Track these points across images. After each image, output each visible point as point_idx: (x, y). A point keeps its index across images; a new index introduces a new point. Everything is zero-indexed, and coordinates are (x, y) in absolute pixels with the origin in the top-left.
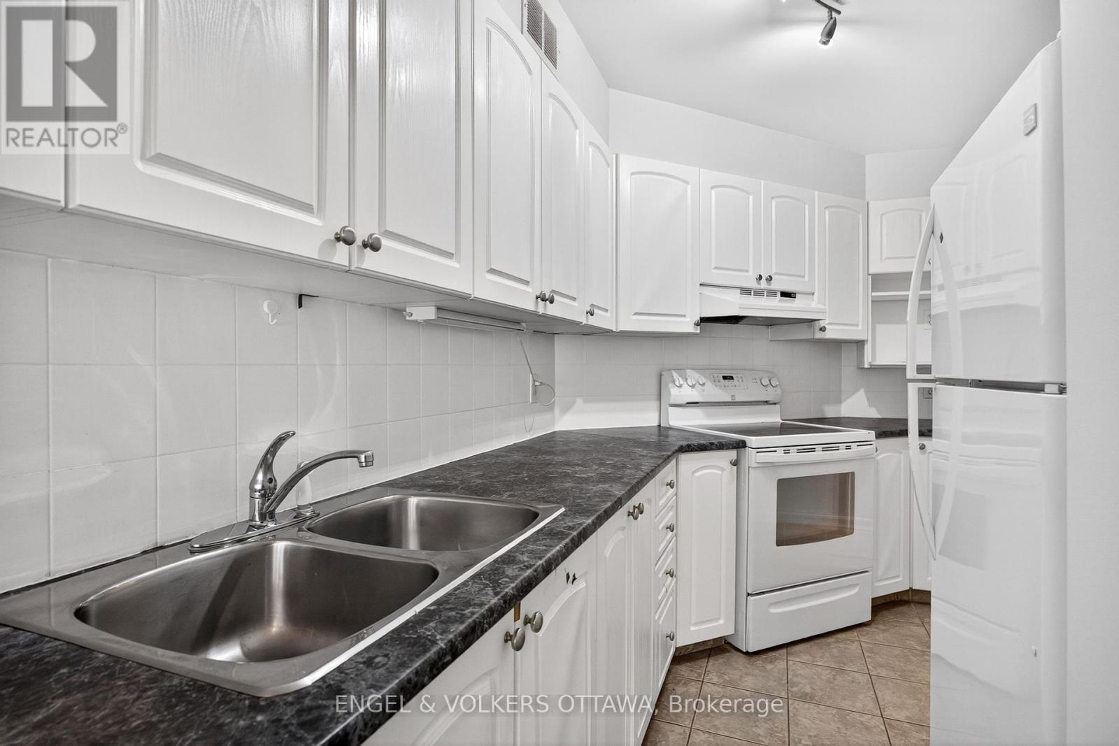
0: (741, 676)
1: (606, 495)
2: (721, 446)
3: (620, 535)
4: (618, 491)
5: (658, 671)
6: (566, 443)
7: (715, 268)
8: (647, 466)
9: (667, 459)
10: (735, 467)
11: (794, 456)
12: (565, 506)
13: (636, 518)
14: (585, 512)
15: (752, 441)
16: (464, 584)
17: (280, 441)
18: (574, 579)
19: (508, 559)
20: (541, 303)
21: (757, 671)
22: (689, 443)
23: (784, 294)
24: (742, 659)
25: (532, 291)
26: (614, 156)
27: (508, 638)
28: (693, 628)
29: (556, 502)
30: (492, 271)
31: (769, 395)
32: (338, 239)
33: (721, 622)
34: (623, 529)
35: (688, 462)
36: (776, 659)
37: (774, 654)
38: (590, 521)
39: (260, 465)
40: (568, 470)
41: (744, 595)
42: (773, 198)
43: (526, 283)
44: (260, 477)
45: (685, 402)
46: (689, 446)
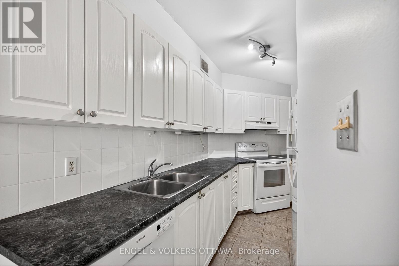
0: (254, 219)
1: (219, 173)
2: (249, 162)
3: (222, 182)
4: (221, 172)
5: (232, 216)
6: (211, 161)
7: (250, 117)
8: (229, 167)
9: (235, 166)
10: (253, 168)
11: (268, 165)
12: (209, 175)
13: (226, 179)
14: (214, 176)
15: (257, 161)
16: (191, 187)
17: (154, 161)
18: (211, 189)
19: (198, 184)
20: (205, 130)
21: (258, 218)
22: (241, 161)
23: (268, 123)
24: (255, 215)
25: (202, 127)
26: (223, 90)
27: (198, 197)
28: (242, 207)
29: (208, 174)
30: (194, 124)
31: (265, 149)
32: (166, 124)
33: (249, 206)
34: (223, 181)
35: (241, 166)
36: (263, 215)
37: (263, 214)
38: (214, 178)
39: (150, 166)
40: (211, 168)
41: (255, 199)
42: (265, 98)
43: (201, 125)
44: (150, 168)
45: (242, 151)
46: (241, 162)
